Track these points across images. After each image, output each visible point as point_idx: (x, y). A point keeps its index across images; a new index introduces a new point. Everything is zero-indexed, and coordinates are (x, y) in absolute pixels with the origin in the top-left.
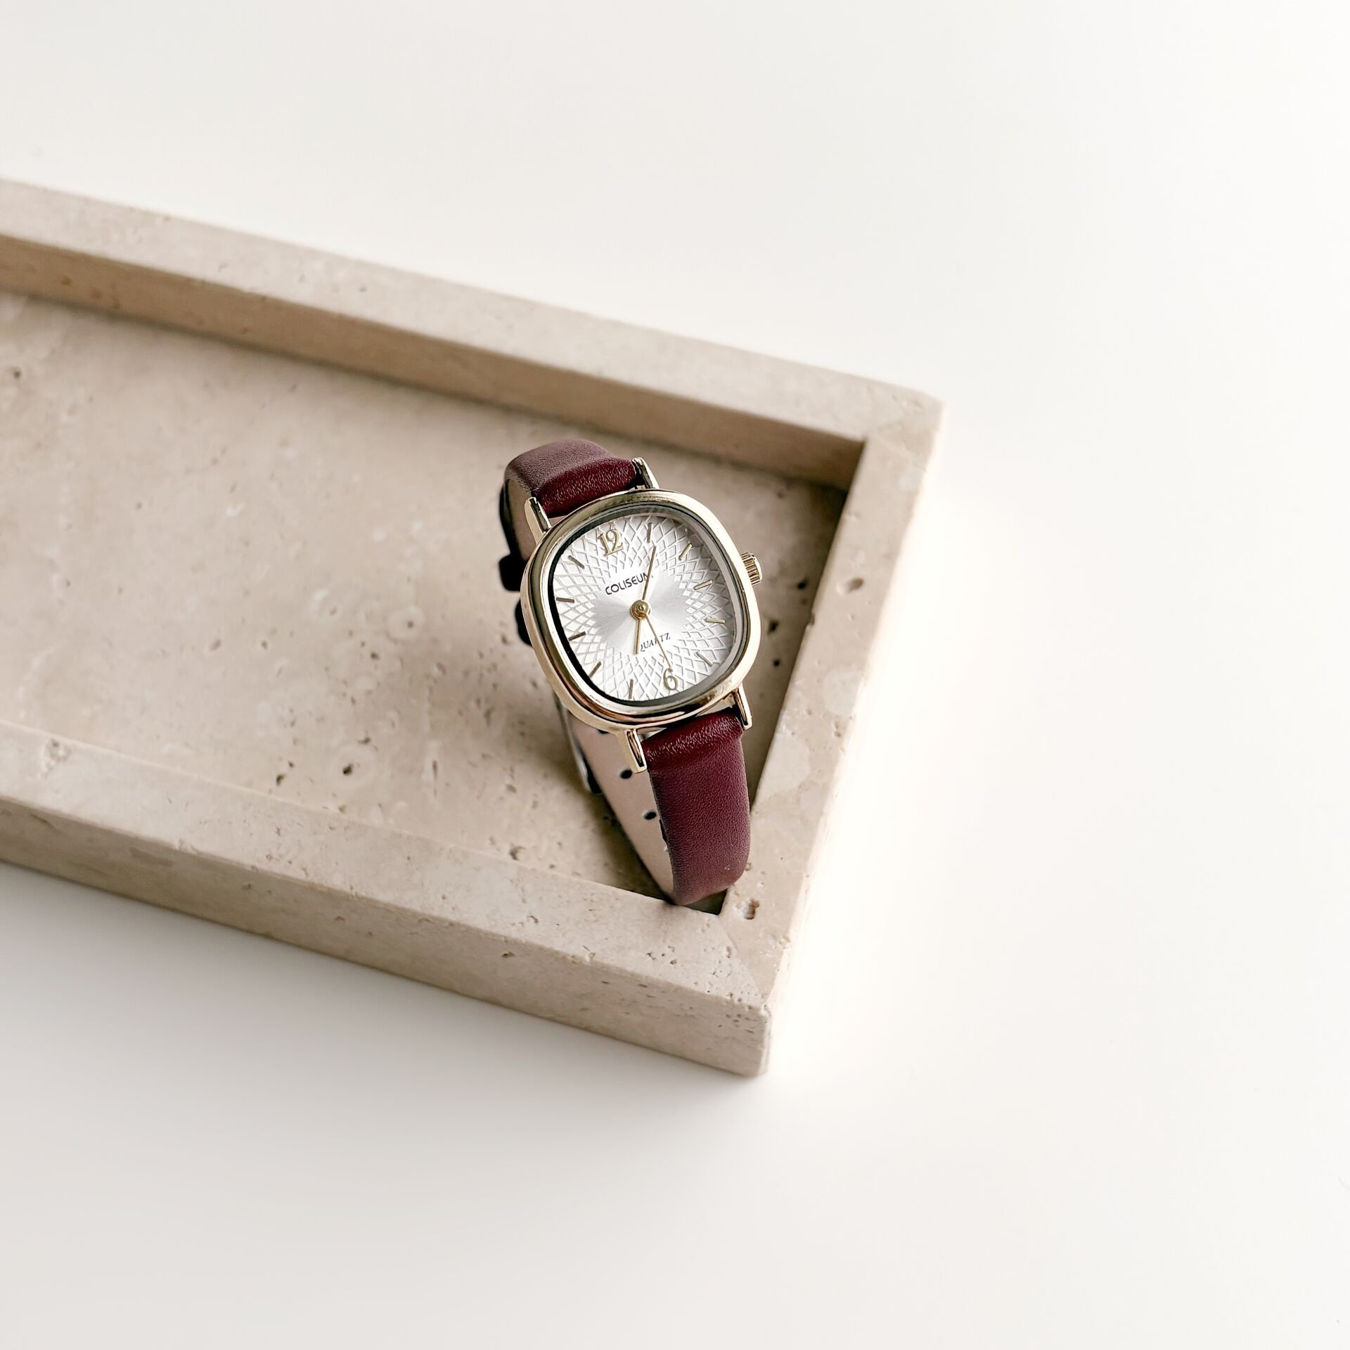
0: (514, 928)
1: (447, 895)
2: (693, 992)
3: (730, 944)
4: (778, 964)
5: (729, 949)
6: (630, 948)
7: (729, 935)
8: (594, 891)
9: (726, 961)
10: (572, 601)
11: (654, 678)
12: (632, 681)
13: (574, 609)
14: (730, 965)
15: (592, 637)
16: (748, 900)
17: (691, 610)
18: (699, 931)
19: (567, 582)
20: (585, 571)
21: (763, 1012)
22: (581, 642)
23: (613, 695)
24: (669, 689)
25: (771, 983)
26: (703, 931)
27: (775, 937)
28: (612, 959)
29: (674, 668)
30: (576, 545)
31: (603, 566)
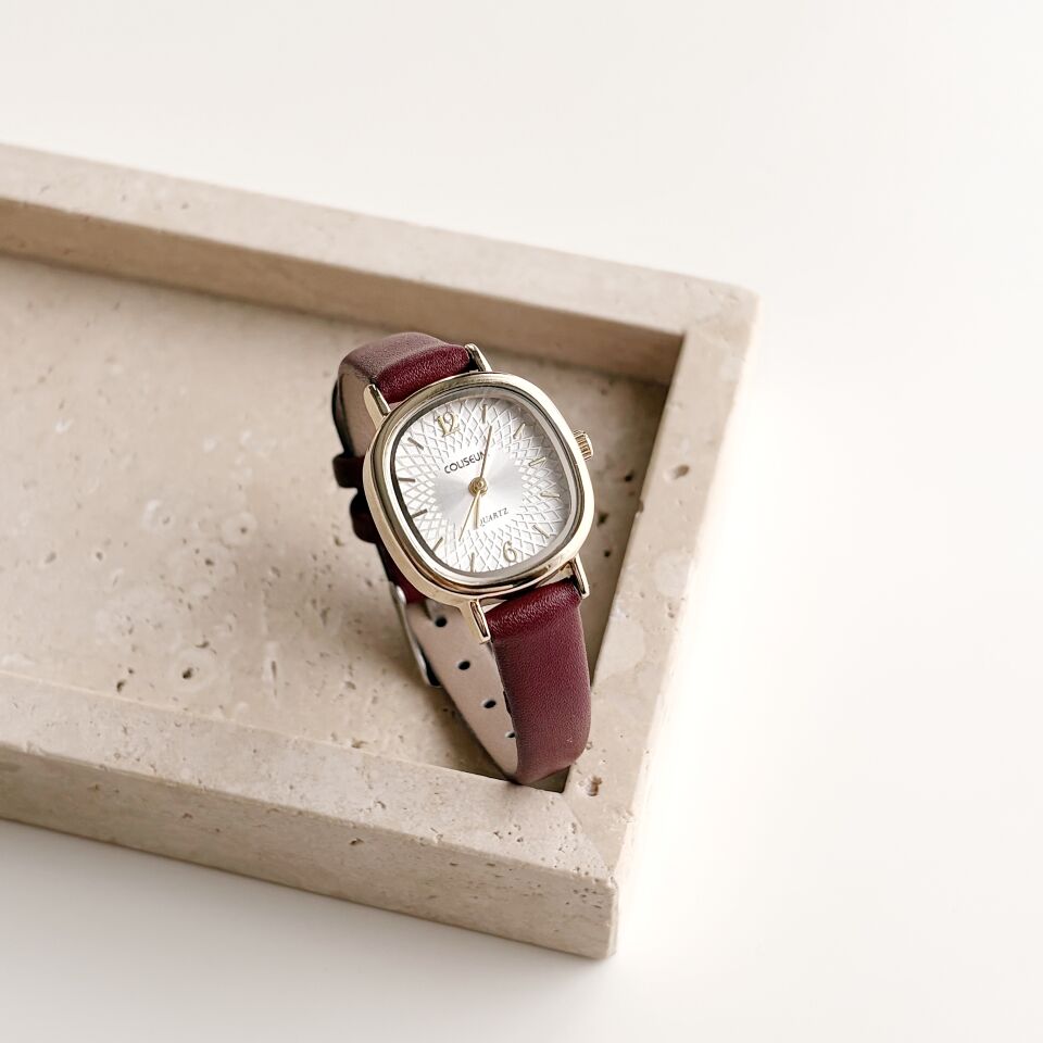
0: (362, 814)
1: (294, 784)
2: (541, 867)
3: (575, 821)
4: (623, 837)
5: (574, 825)
6: (477, 828)
7: (573, 812)
8: (438, 775)
9: (571, 837)
10: (413, 481)
11: (494, 552)
12: (473, 554)
13: (415, 488)
14: (576, 841)
15: (433, 515)
16: (591, 777)
17: (527, 486)
18: (544, 809)
19: (407, 462)
20: (425, 452)
21: (610, 885)
22: (424, 519)
23: (457, 567)
24: (510, 561)
25: (617, 856)
26: (548, 808)
27: (618, 812)
28: (460, 840)
29: (513, 541)
30: (415, 428)
31: (441, 447)
